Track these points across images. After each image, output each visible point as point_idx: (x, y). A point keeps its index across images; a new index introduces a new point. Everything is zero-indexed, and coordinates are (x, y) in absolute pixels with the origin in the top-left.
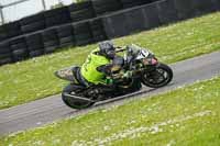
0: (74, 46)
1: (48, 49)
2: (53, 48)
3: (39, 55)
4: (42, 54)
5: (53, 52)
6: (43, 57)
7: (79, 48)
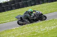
0: (47, 2)
1: (41, 3)
2: (42, 3)
3: (38, 4)
4: (39, 4)
5: (42, 4)
6: (39, 5)
7: (49, 3)
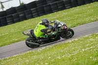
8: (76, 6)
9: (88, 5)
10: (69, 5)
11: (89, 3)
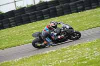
2: (96, 6)
8: (55, 17)
9: (67, 15)
10: (48, 15)
11: (68, 14)
